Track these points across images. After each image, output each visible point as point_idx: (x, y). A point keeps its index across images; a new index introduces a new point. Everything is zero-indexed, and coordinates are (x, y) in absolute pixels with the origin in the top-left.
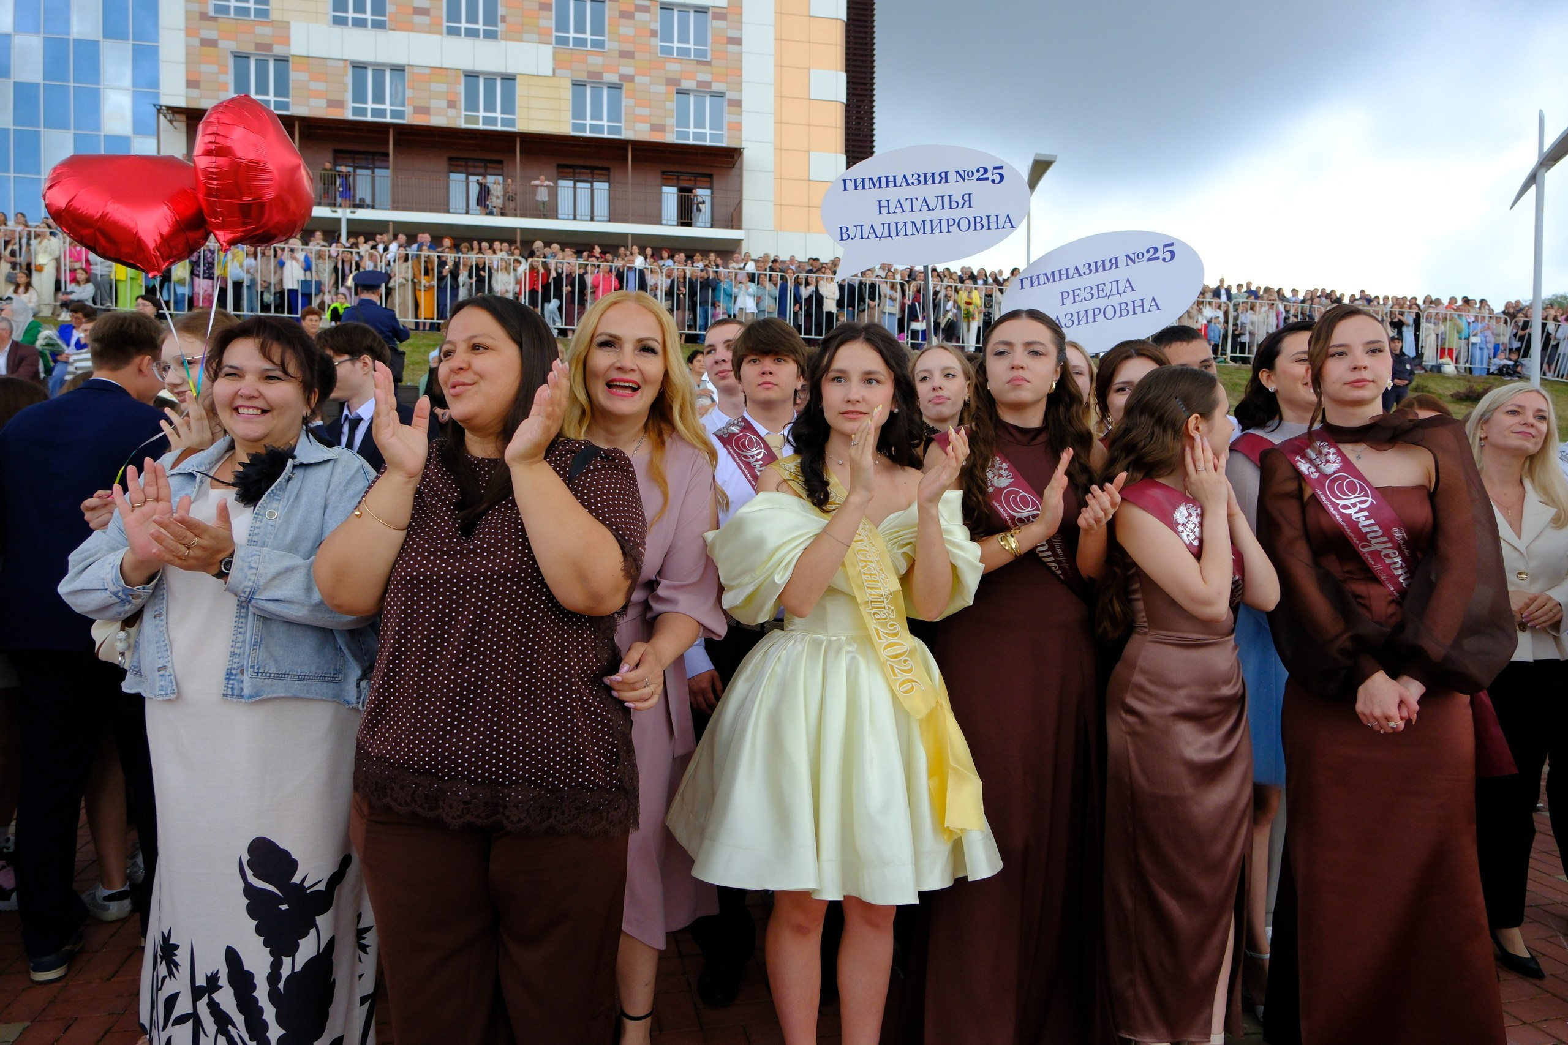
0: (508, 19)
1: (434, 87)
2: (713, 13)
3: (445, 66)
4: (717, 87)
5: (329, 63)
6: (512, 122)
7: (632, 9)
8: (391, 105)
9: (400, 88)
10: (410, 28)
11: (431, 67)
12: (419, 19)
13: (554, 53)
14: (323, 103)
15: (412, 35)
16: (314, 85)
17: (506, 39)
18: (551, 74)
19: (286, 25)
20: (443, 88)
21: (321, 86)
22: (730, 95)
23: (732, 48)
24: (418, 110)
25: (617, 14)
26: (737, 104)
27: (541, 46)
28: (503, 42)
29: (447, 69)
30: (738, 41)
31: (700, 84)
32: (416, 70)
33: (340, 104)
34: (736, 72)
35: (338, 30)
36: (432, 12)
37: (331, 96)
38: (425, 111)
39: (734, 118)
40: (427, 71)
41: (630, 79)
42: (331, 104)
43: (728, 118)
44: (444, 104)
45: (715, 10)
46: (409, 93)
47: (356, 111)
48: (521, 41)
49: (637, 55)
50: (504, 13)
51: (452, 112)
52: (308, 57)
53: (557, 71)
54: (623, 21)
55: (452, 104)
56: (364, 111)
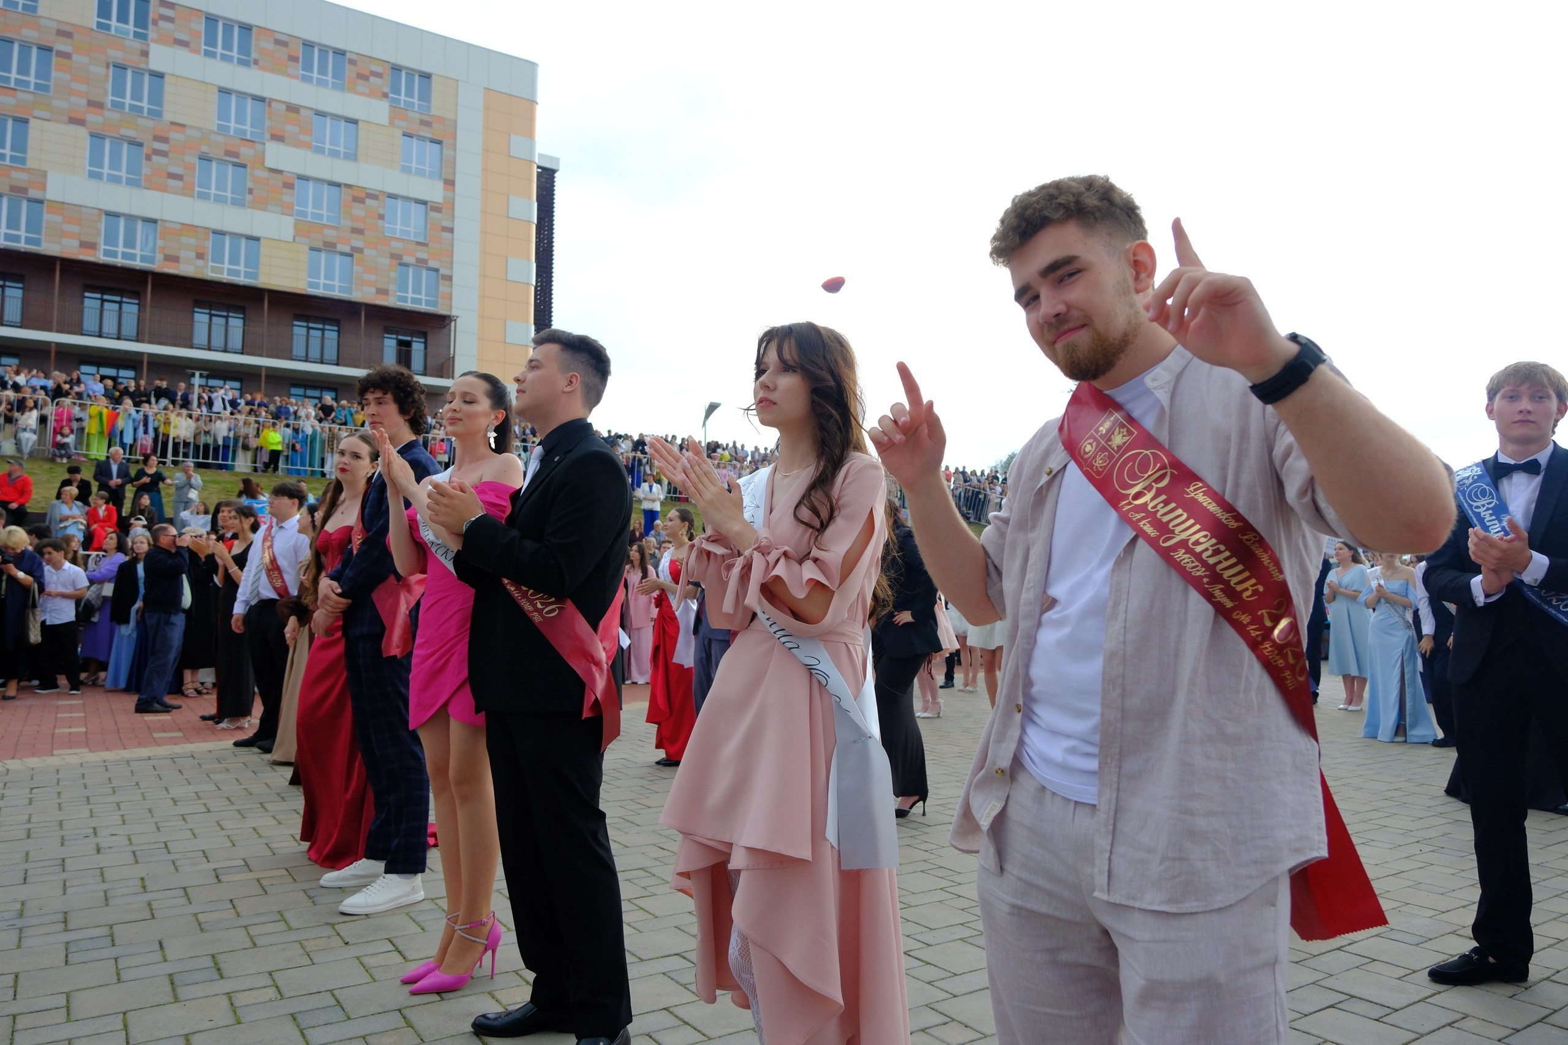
0: (255, 192)
1: (184, 240)
2: (431, 207)
3: (195, 224)
4: (432, 264)
5: (83, 210)
6: (255, 276)
7: (363, 196)
8: (141, 250)
9: (151, 237)
10: (164, 189)
11: (182, 224)
12: (172, 183)
13: (295, 224)
14: (76, 243)
15: (166, 194)
16: (67, 227)
17: (252, 208)
18: (291, 240)
19: (44, 174)
20: (192, 241)
21: (75, 229)
22: (442, 271)
23: (446, 235)
24: (169, 258)
25: (350, 199)
26: (449, 278)
27: (283, 216)
28: (249, 210)
29: (197, 227)
30: (451, 230)
31: (419, 260)
32: (167, 225)
33: (93, 246)
34: (449, 254)
35: (93, 183)
36: (186, 178)
37: (84, 238)
38: (175, 259)
39: (447, 290)
40: (179, 227)
41: (360, 251)
42: (84, 245)
43: (443, 288)
44: (193, 255)
45: (433, 204)
46: (160, 243)
47: (107, 253)
48: (265, 210)
49: (366, 232)
50: (251, 187)
51: (200, 262)
52: (63, 203)
53: (297, 238)
54: (355, 204)
55: (200, 256)
56: (114, 254)
